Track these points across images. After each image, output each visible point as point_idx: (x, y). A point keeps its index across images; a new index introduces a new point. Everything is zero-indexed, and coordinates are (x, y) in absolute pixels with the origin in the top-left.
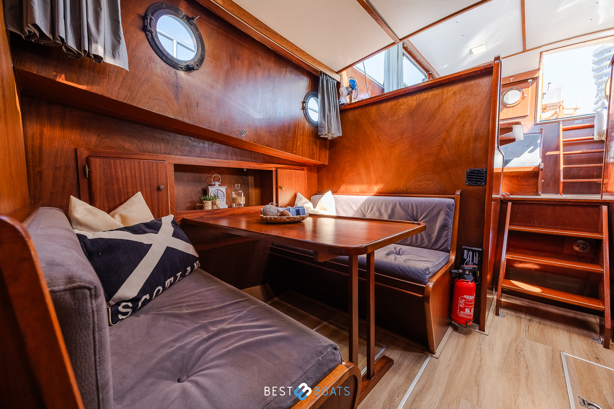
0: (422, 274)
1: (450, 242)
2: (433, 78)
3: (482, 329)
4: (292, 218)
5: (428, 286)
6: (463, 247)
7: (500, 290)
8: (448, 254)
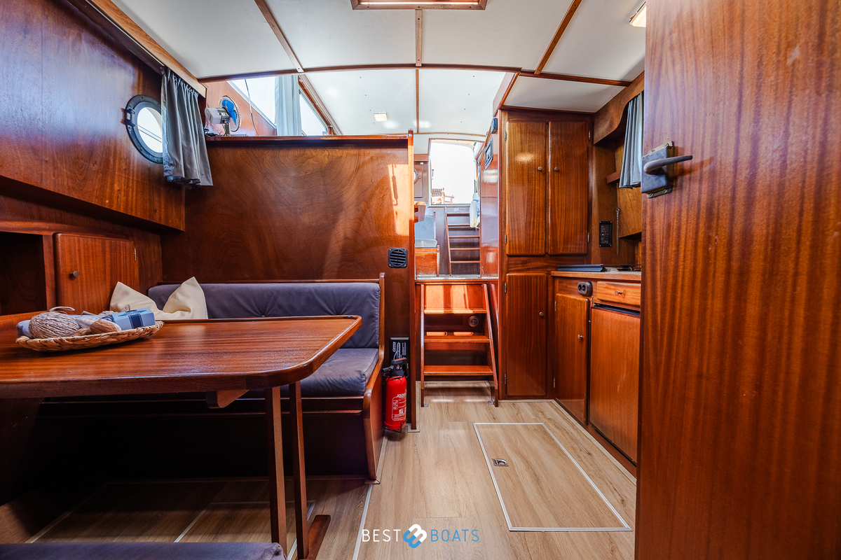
0: (358, 383)
1: (378, 335)
2: (334, 134)
3: (414, 427)
4: (123, 334)
5: (366, 397)
6: (392, 339)
7: (422, 378)
8: (377, 350)
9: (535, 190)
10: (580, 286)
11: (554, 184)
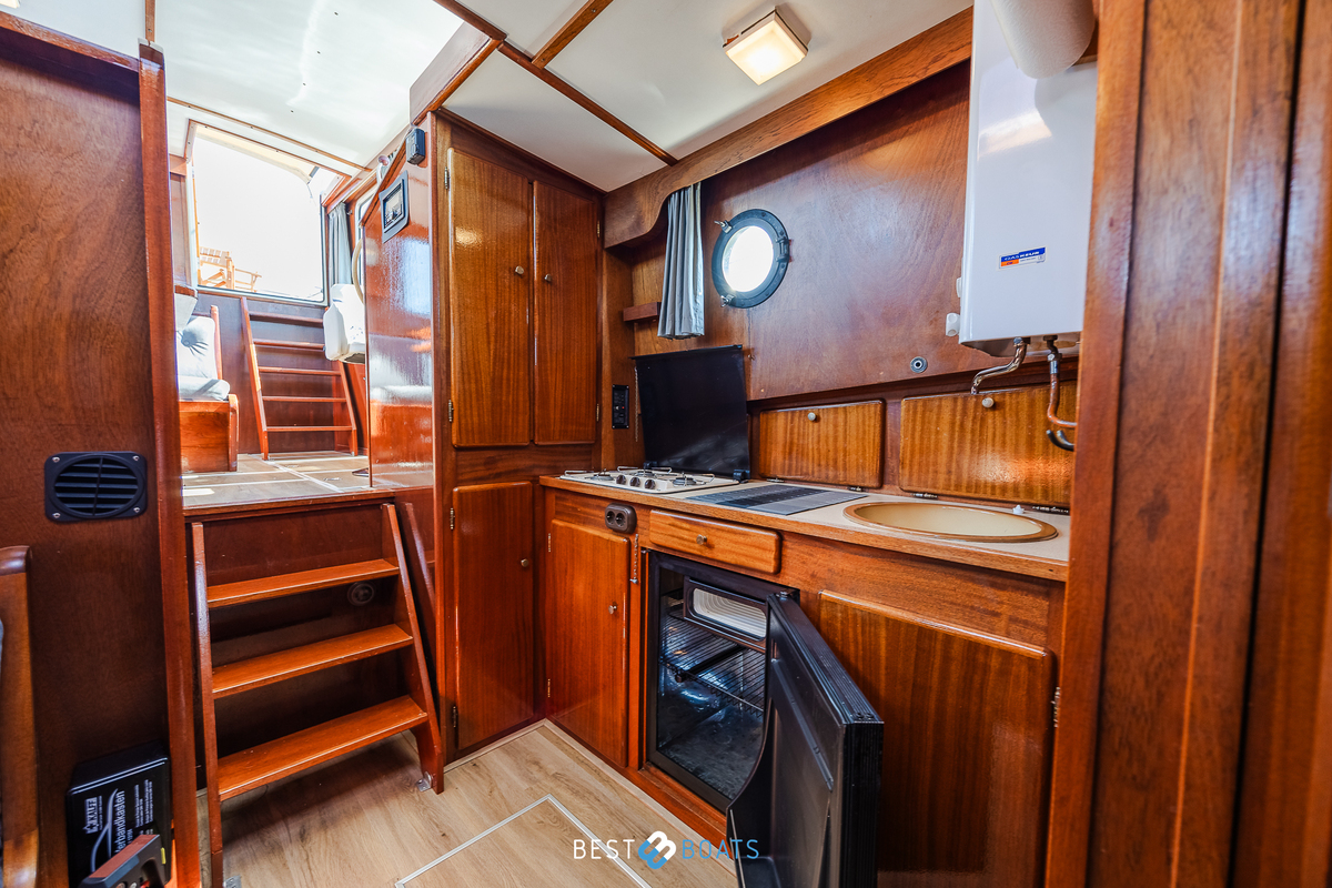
9: (510, 313)
10: (611, 514)
11: (544, 307)
